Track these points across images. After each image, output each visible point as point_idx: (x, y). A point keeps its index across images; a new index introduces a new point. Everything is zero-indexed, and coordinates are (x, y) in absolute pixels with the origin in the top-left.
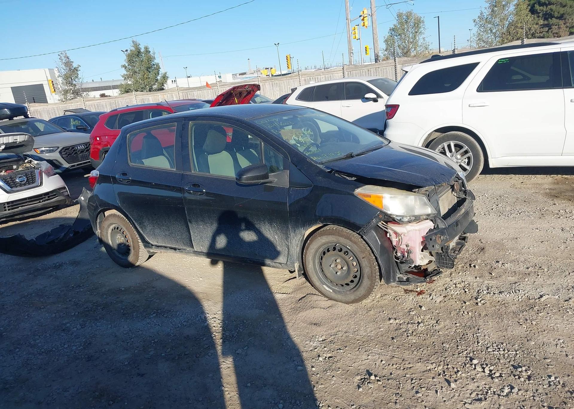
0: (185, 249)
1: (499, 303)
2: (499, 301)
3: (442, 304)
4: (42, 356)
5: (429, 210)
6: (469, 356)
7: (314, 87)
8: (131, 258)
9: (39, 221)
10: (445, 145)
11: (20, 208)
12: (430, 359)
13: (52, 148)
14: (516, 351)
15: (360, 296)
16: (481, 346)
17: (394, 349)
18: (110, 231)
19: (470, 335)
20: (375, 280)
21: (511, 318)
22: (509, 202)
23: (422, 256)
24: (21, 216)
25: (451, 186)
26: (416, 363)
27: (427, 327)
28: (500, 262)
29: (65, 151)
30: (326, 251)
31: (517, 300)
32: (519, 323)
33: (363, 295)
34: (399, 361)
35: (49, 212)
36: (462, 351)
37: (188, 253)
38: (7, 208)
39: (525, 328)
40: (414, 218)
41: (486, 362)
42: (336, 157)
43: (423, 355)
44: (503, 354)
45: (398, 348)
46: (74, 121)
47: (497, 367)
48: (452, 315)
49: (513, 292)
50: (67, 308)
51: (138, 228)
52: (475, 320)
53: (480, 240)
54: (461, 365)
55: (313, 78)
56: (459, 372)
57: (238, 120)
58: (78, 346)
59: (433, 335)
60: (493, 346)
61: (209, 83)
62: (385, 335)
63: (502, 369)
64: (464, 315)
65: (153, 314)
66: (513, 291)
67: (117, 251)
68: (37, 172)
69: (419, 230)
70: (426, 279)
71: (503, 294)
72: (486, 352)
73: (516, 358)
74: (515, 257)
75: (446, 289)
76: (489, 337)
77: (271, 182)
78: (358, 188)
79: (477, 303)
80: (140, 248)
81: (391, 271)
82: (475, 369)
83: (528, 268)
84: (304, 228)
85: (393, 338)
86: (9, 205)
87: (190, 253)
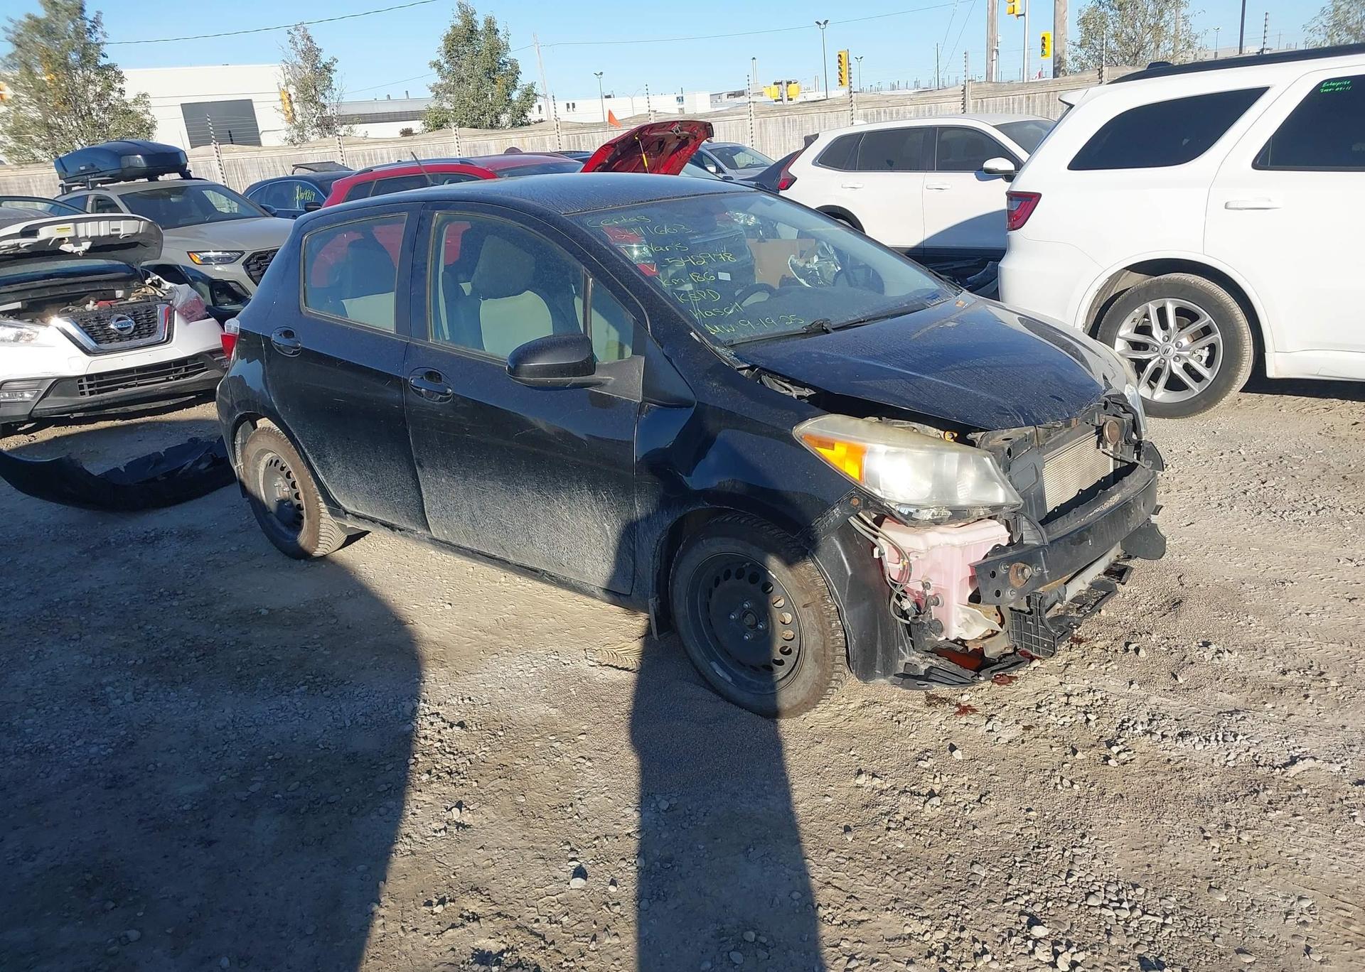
0: (412, 531)
1: (1168, 767)
2: (1169, 760)
3: (1013, 750)
4: (19, 760)
6: (1029, 910)
7: (861, 134)
8: (303, 539)
9: (161, 423)
10: (1152, 308)
11: (121, 391)
12: (923, 905)
13: (227, 254)
14: (1166, 916)
16: (1074, 887)
17: (838, 859)
18: (262, 468)
19: (1054, 852)
21: (1185, 815)
22: (1298, 477)
23: (968, 616)
24: (119, 410)
25: (1097, 427)
26: (882, 910)
27: (948, 809)
28: (1213, 647)
29: (257, 263)
30: (722, 577)
31: (1223, 762)
32: (1203, 831)
33: (802, 700)
34: (838, 899)
35: (189, 405)
36: (1016, 893)
37: (419, 540)
38: (86, 390)
39: (1216, 851)
40: (950, 513)
41: (1069, 938)
42: (780, 330)
43: (907, 890)
44: (1126, 920)
45: (850, 858)
46: (303, 191)
47: (1097, 956)
48: (1028, 783)
49: (1216, 739)
50: (125, 647)
51: (316, 467)
52: (1085, 809)
53: (1180, 577)
54: (999, 936)
55: (885, 112)
56: (984, 956)
58: (103, 746)
59: (956, 836)
60: (1105, 890)
62: (830, 818)
63: (1106, 964)
64: (1059, 787)
65: (303, 685)
66: (1217, 736)
67: (275, 515)
68: (161, 310)
69: (963, 547)
70: (979, 676)
71: (1187, 741)
72: (1080, 906)
73: (1158, 938)
74: (1259, 635)
75: (1039, 706)
76: (1106, 863)
77: (599, 384)
78: (803, 419)
79: (1107, 758)
80: (323, 515)
81: (879, 647)
82: (1032, 952)
83: (1284, 673)
84: (668, 513)
85: (847, 829)
86: (92, 382)
87: (424, 541)
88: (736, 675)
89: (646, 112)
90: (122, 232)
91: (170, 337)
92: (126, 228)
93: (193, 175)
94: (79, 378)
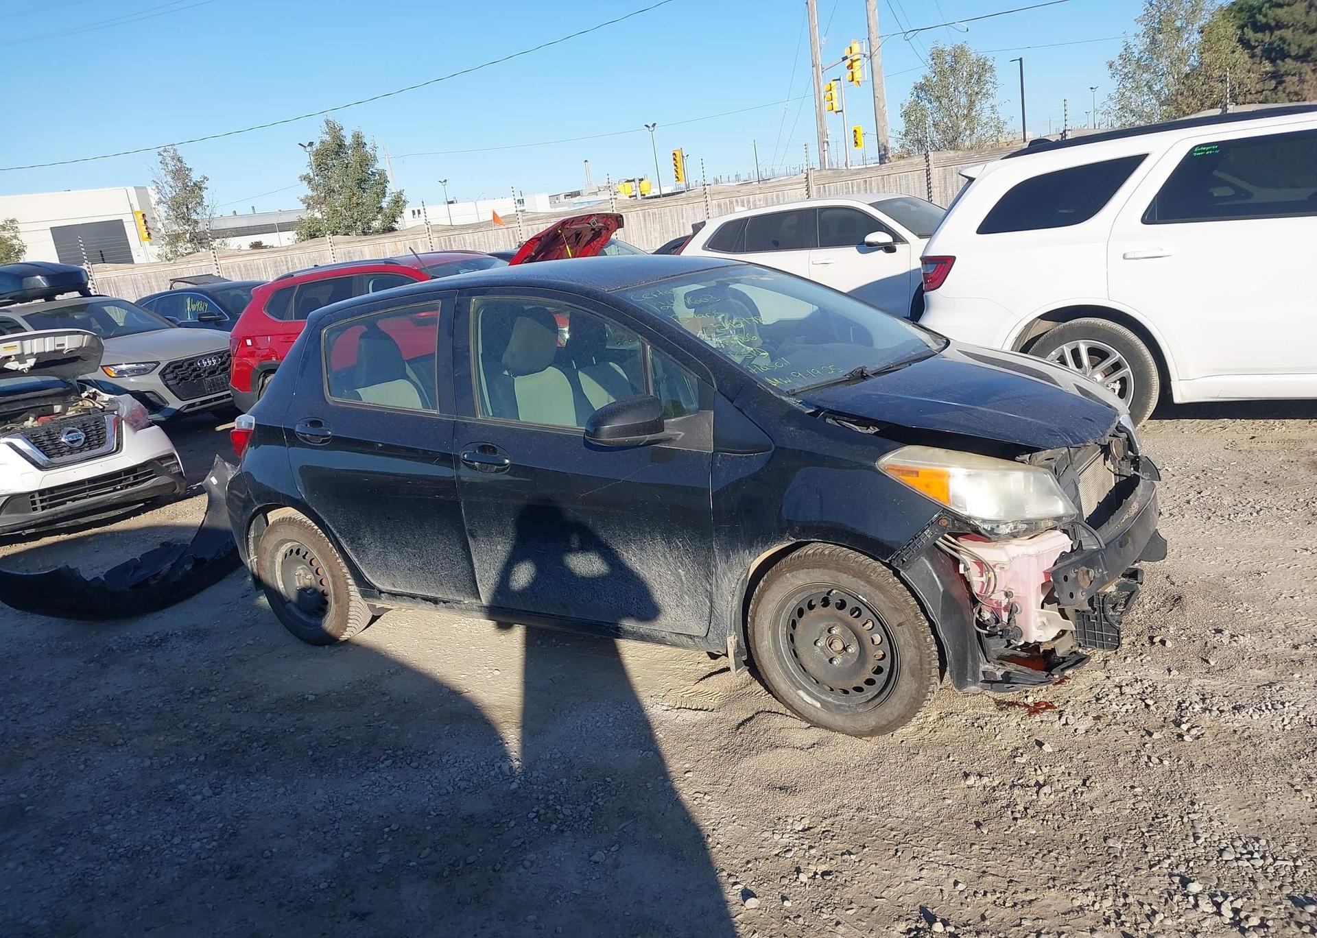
0: (459, 602)
1: (1237, 737)
2: (1235, 731)
3: (1093, 738)
4: (118, 865)
5: (1060, 507)
6: (1176, 872)
7: (746, 219)
8: (329, 623)
9: (113, 533)
10: (1067, 349)
11: (70, 504)
12: (1079, 879)
13: (143, 365)
14: (1295, 860)
15: (891, 718)
16: (1205, 847)
17: (983, 851)
18: (279, 558)
19: (1173, 817)
20: (930, 679)
21: (1271, 774)
22: (1227, 485)
23: (1045, 620)
24: (70, 523)
25: (1101, 446)
26: (1044, 889)
27: (1061, 795)
28: (1226, 632)
29: (172, 372)
30: (805, 608)
31: (1280, 727)
32: (1293, 786)
33: (899, 715)
34: (999, 884)
35: (136, 513)
36: (1157, 858)
37: (468, 609)
38: (39, 505)
39: (1310, 800)
40: (1025, 526)
41: (1222, 889)
42: (825, 379)
43: (1058, 869)
44: (1262, 867)
45: (993, 849)
46: (194, 303)
47: (1252, 901)
48: (1121, 765)
49: (1267, 708)
50: (178, 746)
51: (348, 550)
52: (1182, 780)
53: (1168, 577)
54: (1160, 897)
55: (737, 201)
56: (1157, 915)
57: (588, 293)
58: (205, 840)
59: (1079, 817)
60: (1233, 846)
61: (500, 215)
62: (957, 816)
63: (1263, 906)
64: (1151, 765)
65: (386, 759)
66: (1267, 706)
67: (295, 605)
68: (109, 419)
69: (1038, 556)
70: (1053, 675)
71: (1244, 713)
72: (1218, 862)
73: (1296, 879)
74: (1259, 618)
75: (1098, 699)
76: (1222, 824)
77: (669, 440)
78: (885, 452)
79: (1180, 736)
80: (352, 598)
81: (969, 656)
82: (1196, 906)
83: (1296, 647)
84: (750, 552)
85: (978, 825)
86: (45, 497)
87: (473, 610)
88: (823, 700)
89: (514, 212)
90: (66, 347)
91: (119, 446)
92: (70, 343)
93: (92, 292)
94: (31, 494)
